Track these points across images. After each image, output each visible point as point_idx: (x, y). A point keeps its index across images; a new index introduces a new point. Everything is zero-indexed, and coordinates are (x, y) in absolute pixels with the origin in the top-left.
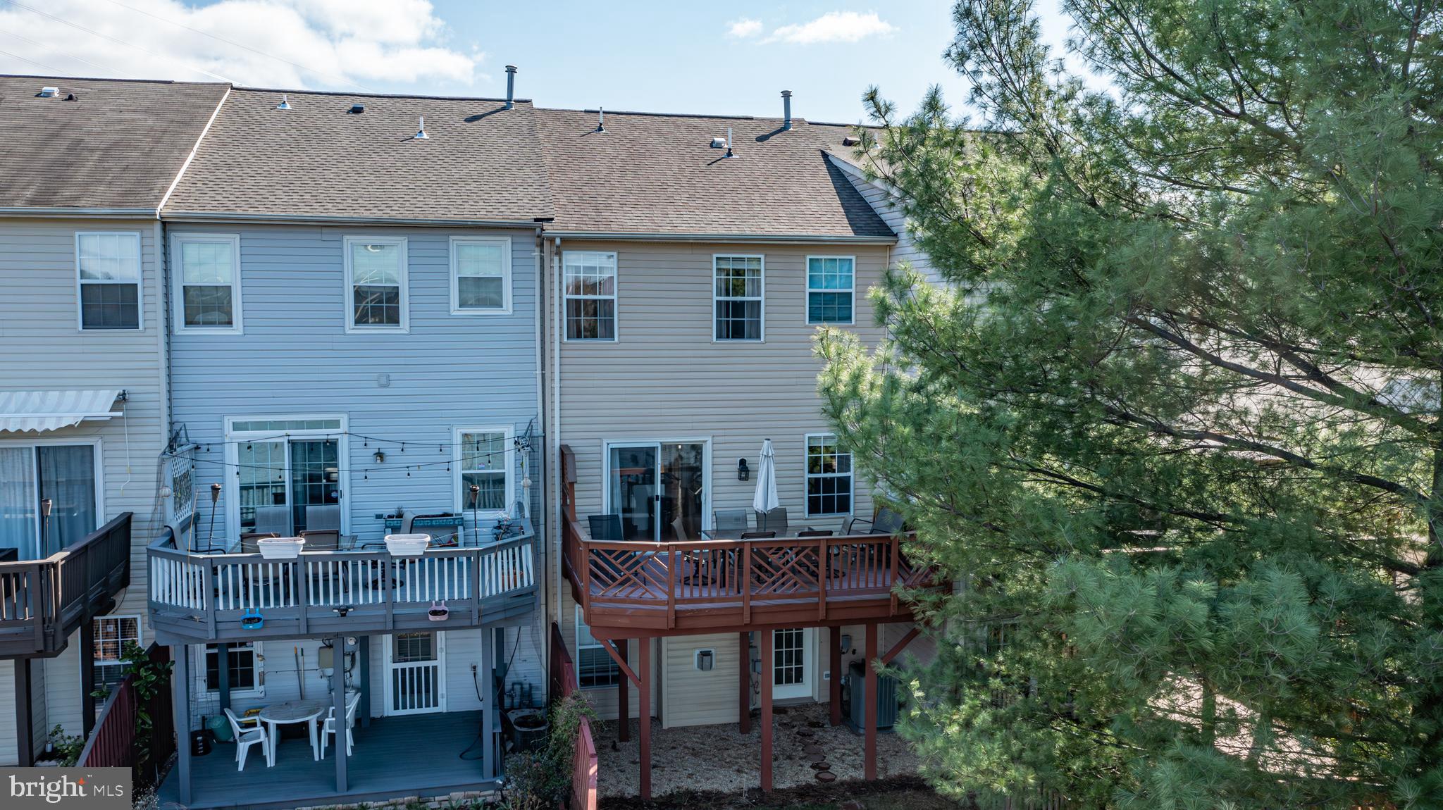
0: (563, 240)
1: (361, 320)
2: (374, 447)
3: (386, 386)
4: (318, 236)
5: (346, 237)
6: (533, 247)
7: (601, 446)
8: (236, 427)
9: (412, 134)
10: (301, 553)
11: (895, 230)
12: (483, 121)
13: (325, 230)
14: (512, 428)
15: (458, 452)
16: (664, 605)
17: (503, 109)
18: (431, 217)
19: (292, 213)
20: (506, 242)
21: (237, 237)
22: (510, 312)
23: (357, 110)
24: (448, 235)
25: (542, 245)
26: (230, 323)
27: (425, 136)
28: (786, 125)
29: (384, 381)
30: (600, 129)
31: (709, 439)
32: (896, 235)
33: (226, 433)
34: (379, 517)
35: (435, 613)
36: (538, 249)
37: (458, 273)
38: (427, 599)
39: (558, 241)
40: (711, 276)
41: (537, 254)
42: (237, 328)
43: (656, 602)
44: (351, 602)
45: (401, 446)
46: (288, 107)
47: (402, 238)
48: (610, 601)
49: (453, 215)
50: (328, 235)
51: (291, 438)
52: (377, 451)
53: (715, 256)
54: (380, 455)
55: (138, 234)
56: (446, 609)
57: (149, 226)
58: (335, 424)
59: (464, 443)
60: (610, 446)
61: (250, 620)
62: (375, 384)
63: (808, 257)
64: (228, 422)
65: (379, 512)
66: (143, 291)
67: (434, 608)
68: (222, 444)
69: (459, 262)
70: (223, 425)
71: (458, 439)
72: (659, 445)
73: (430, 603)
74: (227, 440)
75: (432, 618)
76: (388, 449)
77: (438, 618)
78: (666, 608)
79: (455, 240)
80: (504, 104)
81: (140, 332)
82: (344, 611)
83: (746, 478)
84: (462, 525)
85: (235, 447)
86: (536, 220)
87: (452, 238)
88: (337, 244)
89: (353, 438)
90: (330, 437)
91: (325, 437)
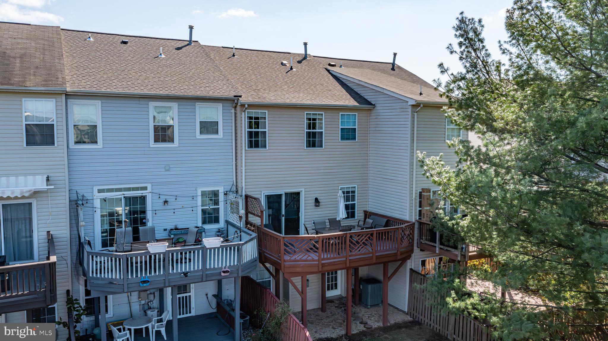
0: (248, 105)
1: (156, 140)
2: (163, 198)
3: (168, 170)
4: (138, 102)
5: (150, 103)
6: (231, 108)
7: (261, 194)
8: (100, 191)
9: (157, 55)
10: (167, 249)
11: (373, 103)
12: (184, 49)
13: (141, 99)
14: (223, 187)
15: (199, 199)
16: (317, 261)
17: (188, 45)
18: (190, 94)
19: (126, 91)
20: (220, 106)
21: (100, 102)
22: (222, 137)
23: (125, 43)
24: (195, 102)
25: (236, 107)
26: (96, 142)
27: (163, 56)
28: (305, 57)
29: (167, 168)
30: (234, 56)
31: (303, 190)
32: (374, 105)
33: (94, 194)
34: (165, 230)
35: (224, 272)
36: (233, 109)
37: (200, 119)
38: (220, 266)
39: (246, 106)
40: (304, 121)
41: (233, 111)
42: (100, 144)
43: (313, 260)
44: (188, 270)
45: (175, 197)
46: (92, 39)
47: (175, 103)
48: (293, 261)
49: (199, 93)
50: (143, 102)
51: (125, 195)
52: (165, 200)
53: (306, 113)
54: (166, 202)
55: (54, 100)
56: (228, 270)
57: (60, 96)
58: (145, 188)
59: (202, 195)
60: (265, 194)
61: (144, 282)
62: (164, 170)
63: (340, 113)
64: (96, 189)
65: (165, 228)
66: (57, 128)
67: (223, 270)
68: (93, 199)
69: (199, 114)
70: (93, 191)
71: (199, 193)
72: (284, 193)
73: (221, 268)
74: (95, 197)
75: (223, 274)
76: (171, 199)
77: (226, 274)
78: (317, 263)
79: (198, 105)
80: (188, 42)
81: (55, 147)
82: (186, 274)
83: (318, 206)
84: (204, 232)
85: (99, 201)
86: (235, 96)
87: (197, 103)
88: (146, 106)
89: (154, 195)
90: (143, 194)
91: (141, 195)
